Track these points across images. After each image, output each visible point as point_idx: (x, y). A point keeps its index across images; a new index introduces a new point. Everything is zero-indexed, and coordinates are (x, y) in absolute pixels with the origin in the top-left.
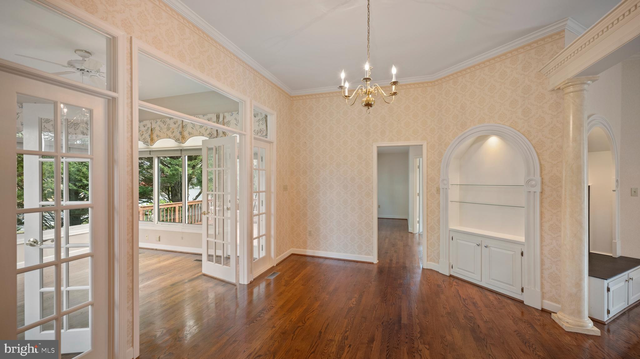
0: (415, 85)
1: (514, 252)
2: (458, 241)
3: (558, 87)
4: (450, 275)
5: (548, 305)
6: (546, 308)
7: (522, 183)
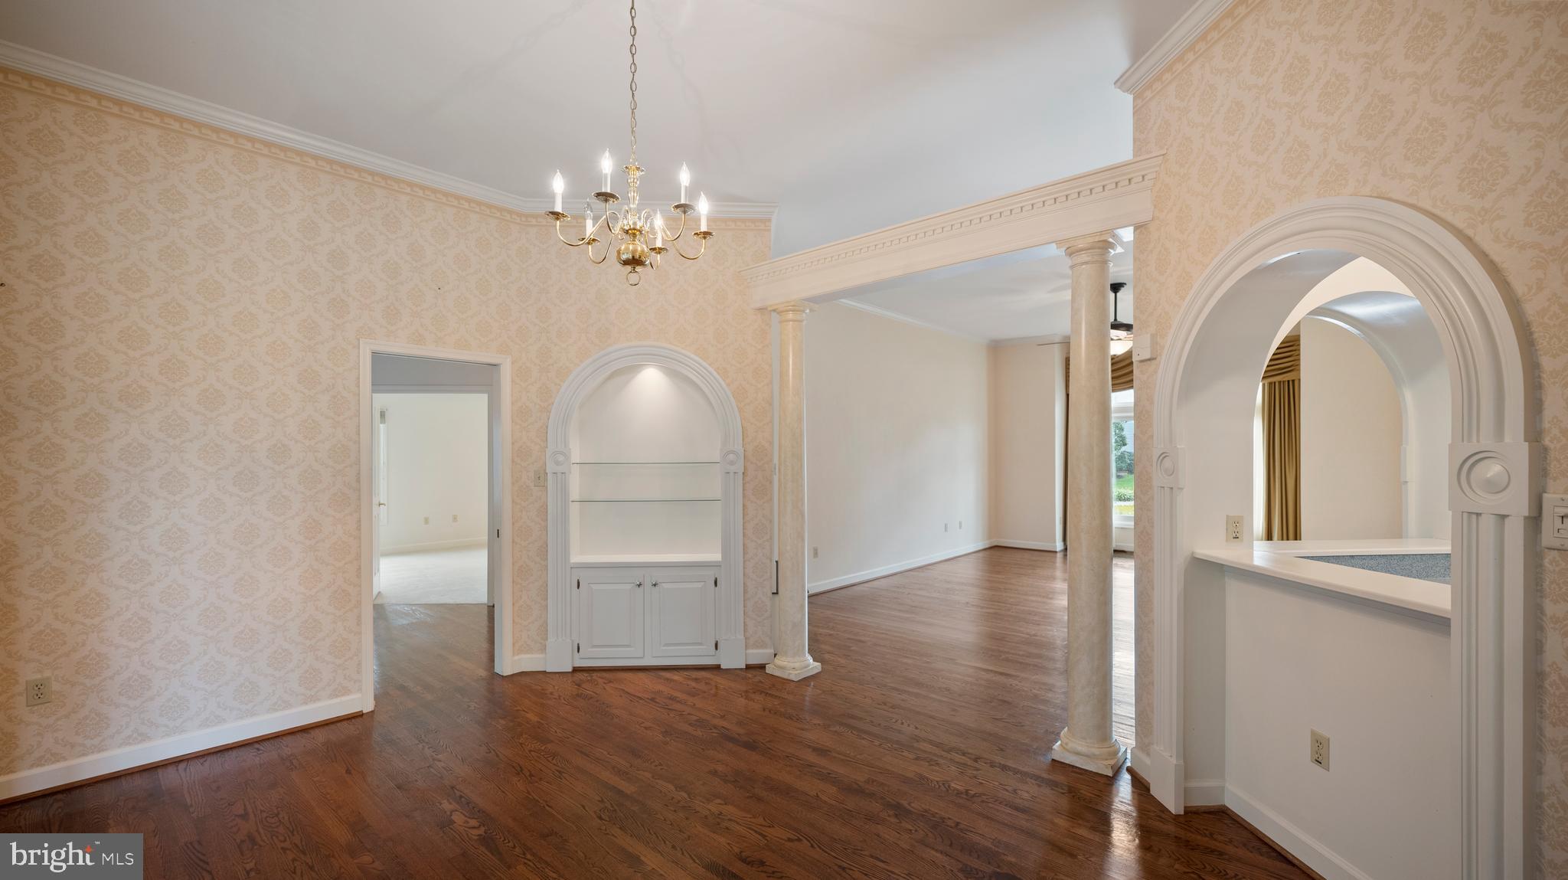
0: (472, 205)
1: (702, 583)
2: (594, 587)
3: (775, 307)
4: (574, 668)
5: (756, 656)
6: (751, 662)
7: (717, 457)
